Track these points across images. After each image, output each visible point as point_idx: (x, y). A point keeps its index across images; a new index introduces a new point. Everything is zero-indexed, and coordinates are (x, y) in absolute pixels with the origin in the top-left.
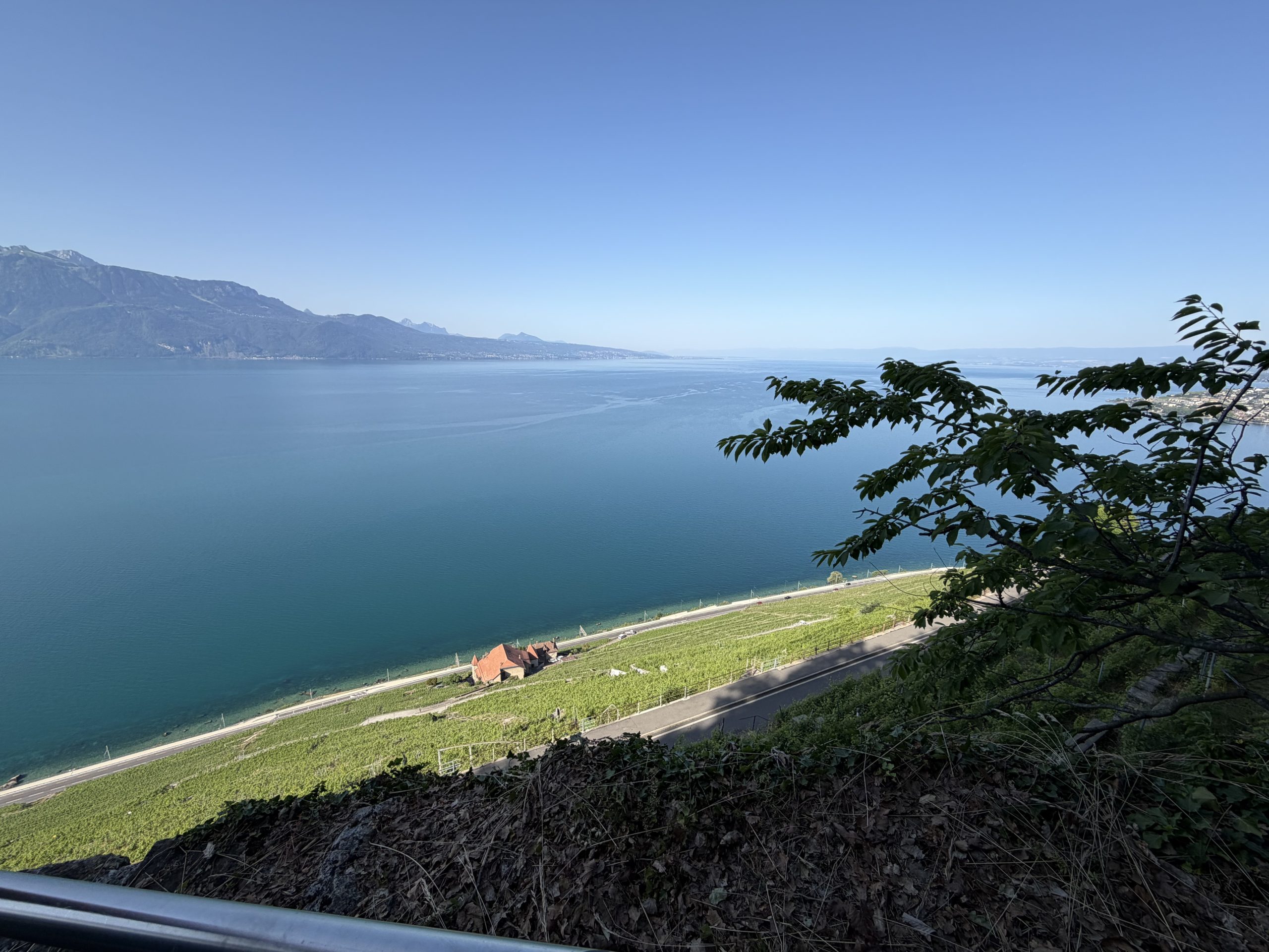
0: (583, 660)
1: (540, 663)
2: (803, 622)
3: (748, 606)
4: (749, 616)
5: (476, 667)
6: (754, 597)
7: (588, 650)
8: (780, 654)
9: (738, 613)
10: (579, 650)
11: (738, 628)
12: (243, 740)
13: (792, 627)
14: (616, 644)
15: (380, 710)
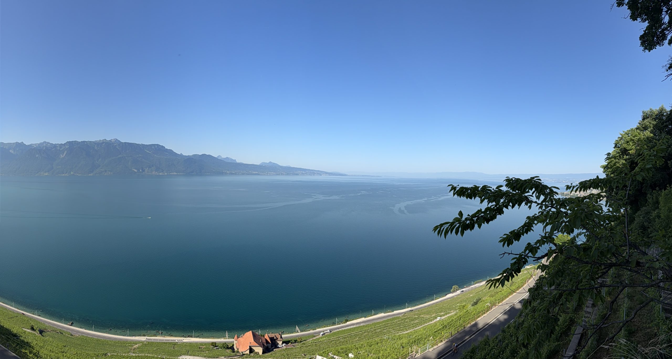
0: (298, 348)
1: (272, 347)
2: (439, 318)
3: (405, 313)
4: (405, 319)
5: (236, 342)
6: (408, 307)
7: (301, 342)
8: (428, 340)
9: (398, 318)
10: (296, 341)
11: (399, 327)
12: (133, 346)
13: (433, 322)
14: (319, 339)
15: (188, 353)
